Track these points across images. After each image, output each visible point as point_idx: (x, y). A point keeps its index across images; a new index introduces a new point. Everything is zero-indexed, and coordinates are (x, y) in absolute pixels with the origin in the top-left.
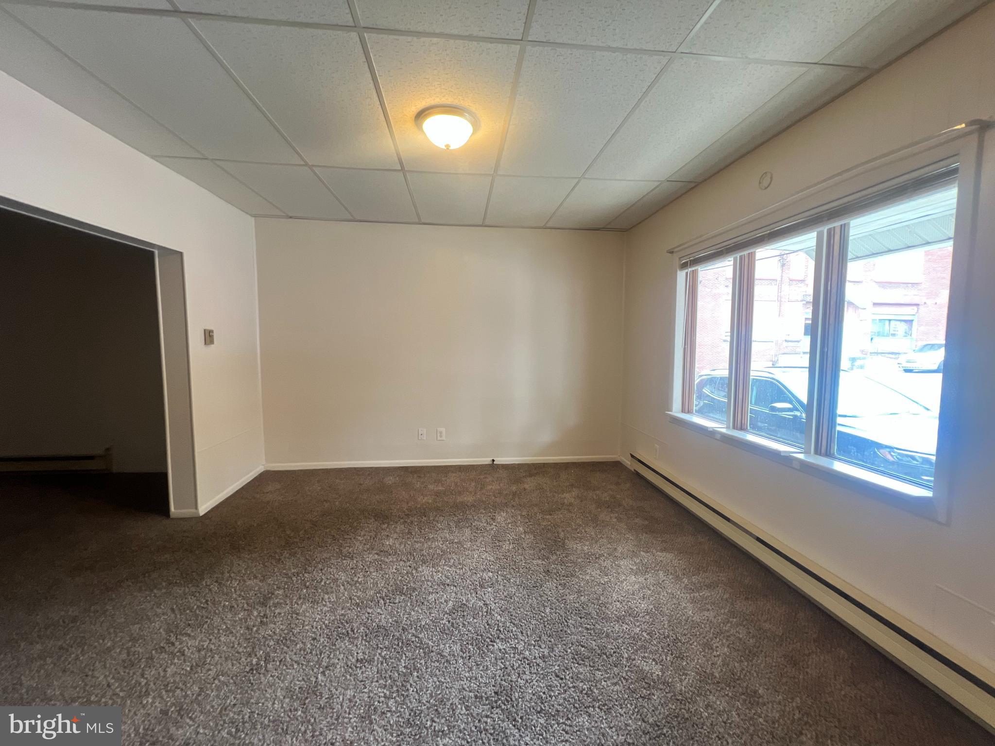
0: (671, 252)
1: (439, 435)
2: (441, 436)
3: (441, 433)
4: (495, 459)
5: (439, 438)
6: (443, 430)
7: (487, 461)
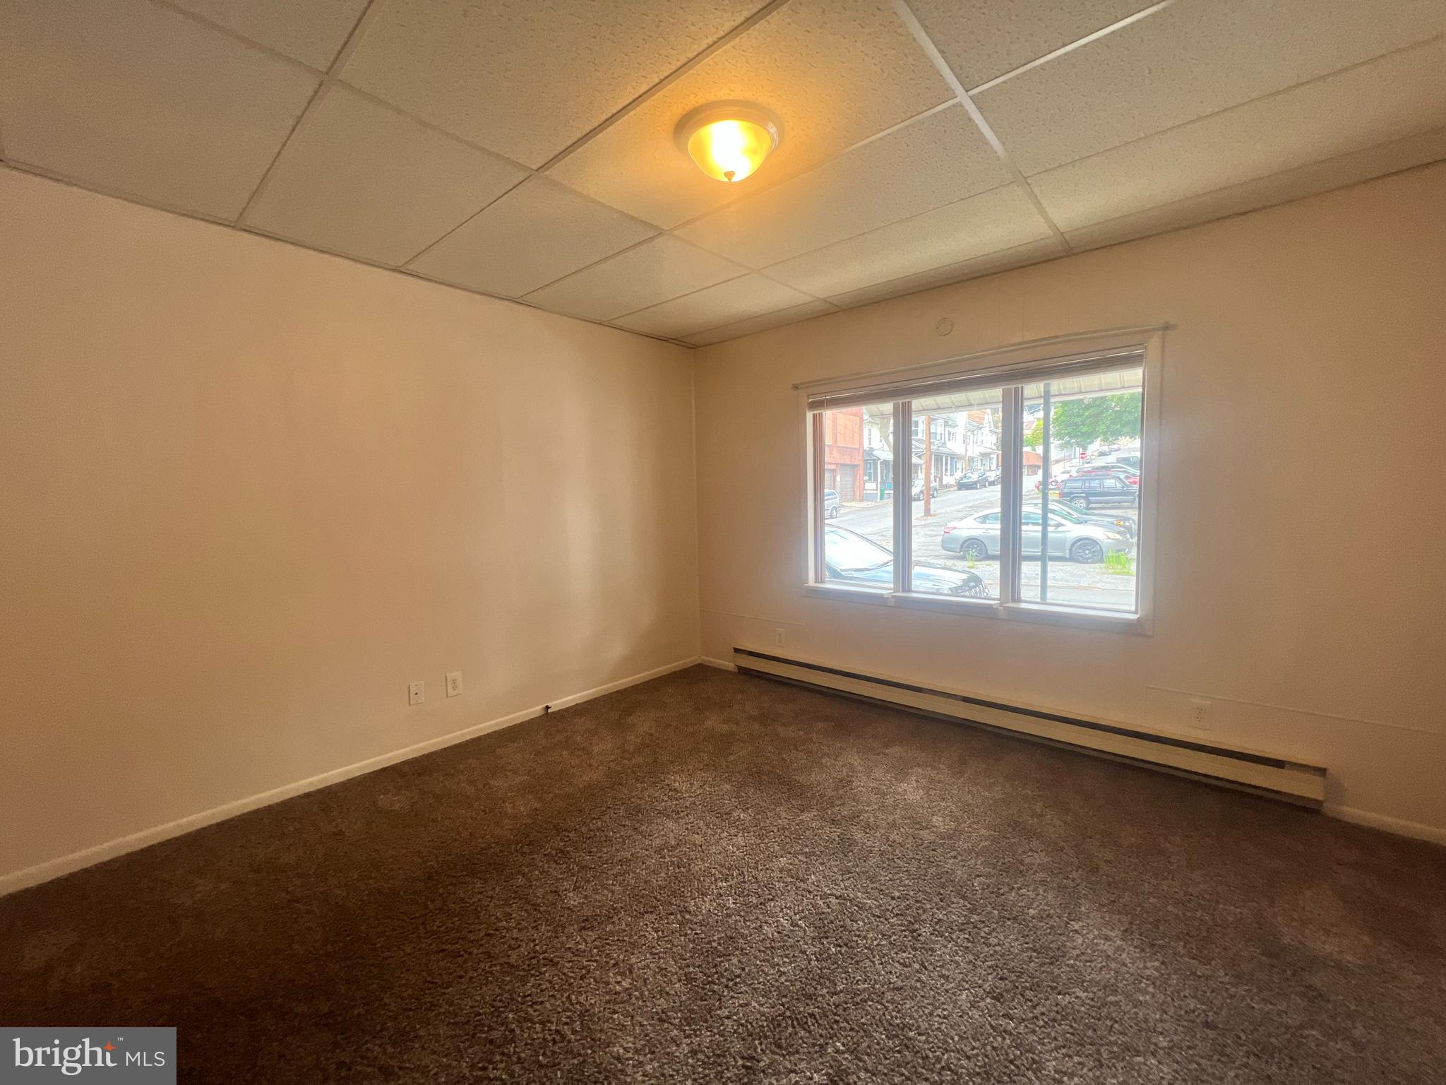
0: (796, 387)
1: (450, 686)
2: (454, 688)
3: (454, 681)
4: (549, 704)
5: (451, 692)
6: (456, 674)
7: (536, 711)
